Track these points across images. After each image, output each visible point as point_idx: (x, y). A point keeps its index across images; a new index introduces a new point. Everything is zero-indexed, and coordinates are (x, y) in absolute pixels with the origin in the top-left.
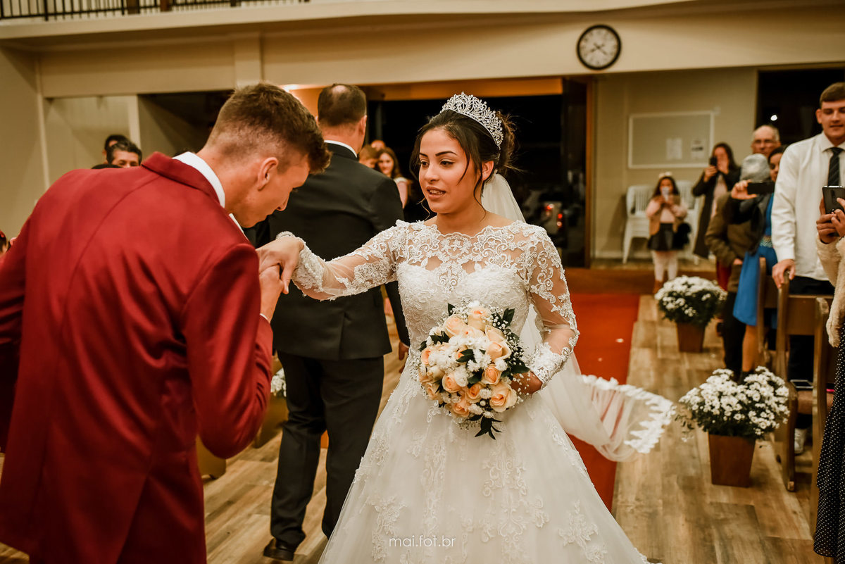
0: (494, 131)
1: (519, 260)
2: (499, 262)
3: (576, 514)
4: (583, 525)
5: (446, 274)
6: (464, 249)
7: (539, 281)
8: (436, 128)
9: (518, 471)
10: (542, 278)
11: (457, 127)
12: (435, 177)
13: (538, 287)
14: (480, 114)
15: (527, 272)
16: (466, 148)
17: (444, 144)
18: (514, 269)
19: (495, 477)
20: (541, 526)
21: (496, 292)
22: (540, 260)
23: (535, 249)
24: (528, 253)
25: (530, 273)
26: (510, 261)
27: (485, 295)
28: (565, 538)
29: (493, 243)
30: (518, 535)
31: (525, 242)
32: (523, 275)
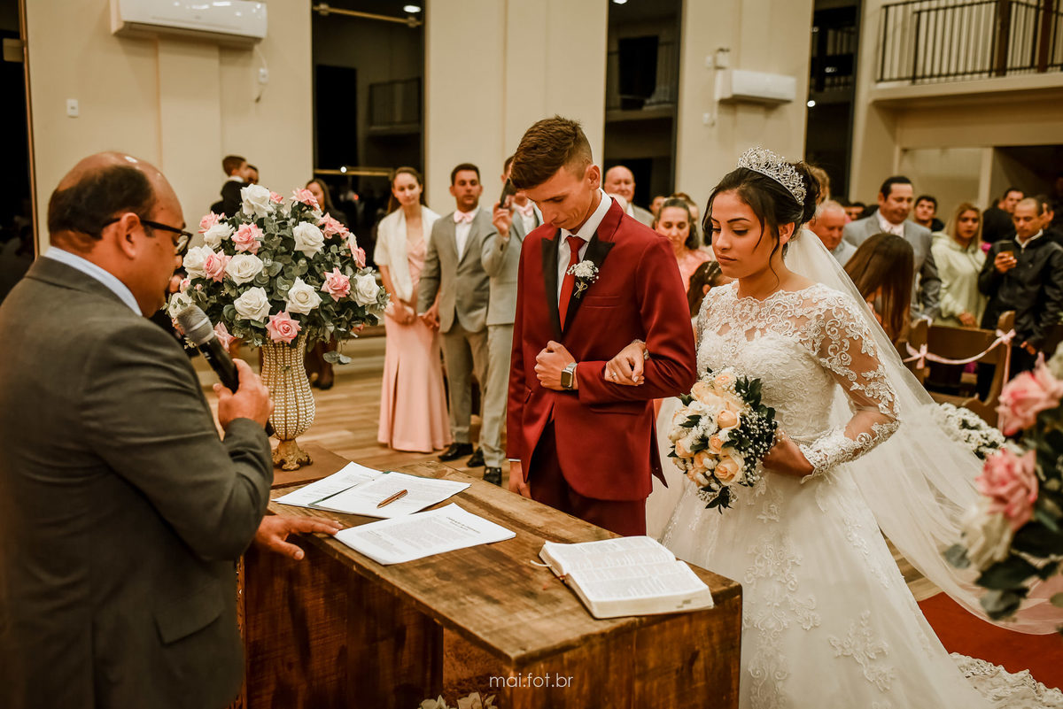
0: (794, 188)
1: (803, 329)
2: (779, 330)
3: (863, 627)
4: (868, 639)
5: (729, 340)
6: (752, 315)
7: (831, 354)
8: (728, 191)
9: (789, 563)
10: (834, 350)
11: (751, 191)
12: (727, 245)
13: (830, 361)
14: (778, 171)
15: (814, 343)
16: (761, 213)
17: (735, 209)
18: (796, 338)
19: (760, 565)
20: (808, 628)
21: (770, 362)
22: (829, 329)
23: (822, 318)
24: (814, 321)
25: (818, 344)
26: (793, 329)
27: (757, 365)
28: (838, 648)
29: (780, 308)
30: (776, 632)
31: (813, 309)
32: (809, 346)
